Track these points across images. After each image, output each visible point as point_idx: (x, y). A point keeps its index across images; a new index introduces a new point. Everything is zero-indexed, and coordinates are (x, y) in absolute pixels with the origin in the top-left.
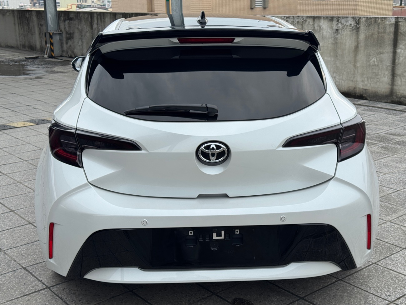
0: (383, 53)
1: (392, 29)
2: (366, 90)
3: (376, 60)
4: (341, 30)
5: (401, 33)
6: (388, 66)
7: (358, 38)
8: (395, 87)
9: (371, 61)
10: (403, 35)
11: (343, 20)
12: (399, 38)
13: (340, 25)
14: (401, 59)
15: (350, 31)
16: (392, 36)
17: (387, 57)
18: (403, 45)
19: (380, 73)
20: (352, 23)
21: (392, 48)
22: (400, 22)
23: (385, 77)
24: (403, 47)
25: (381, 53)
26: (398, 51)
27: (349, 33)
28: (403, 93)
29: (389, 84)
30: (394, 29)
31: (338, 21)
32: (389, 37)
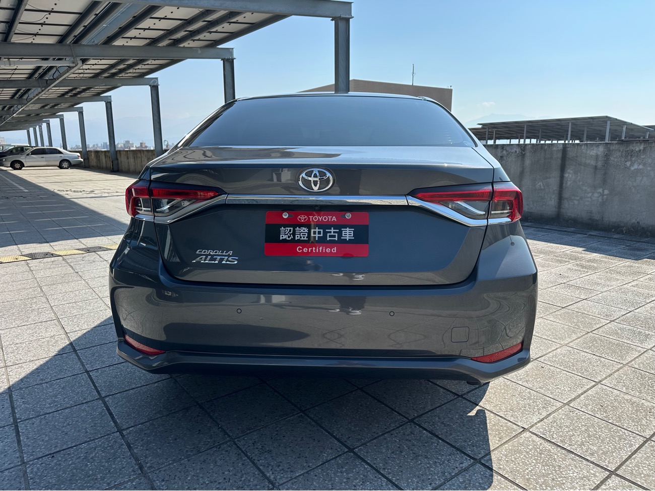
0: (549, 178)
1: (560, 155)
2: (531, 213)
3: (542, 185)
4: (506, 157)
5: (569, 158)
6: (554, 190)
7: (523, 164)
8: (563, 211)
9: (537, 186)
10: (571, 160)
11: (508, 147)
12: (567, 163)
13: (504, 152)
14: (569, 183)
15: (516, 158)
16: (559, 161)
17: (554, 181)
18: (572, 170)
19: (546, 197)
20: (517, 150)
21: (560, 172)
22: (568, 147)
23: (552, 201)
24: (571, 172)
25: (547, 178)
26: (566, 175)
27: (514, 159)
28: (570, 216)
29: (555, 207)
30: (561, 155)
31: (503, 148)
32: (556, 163)
